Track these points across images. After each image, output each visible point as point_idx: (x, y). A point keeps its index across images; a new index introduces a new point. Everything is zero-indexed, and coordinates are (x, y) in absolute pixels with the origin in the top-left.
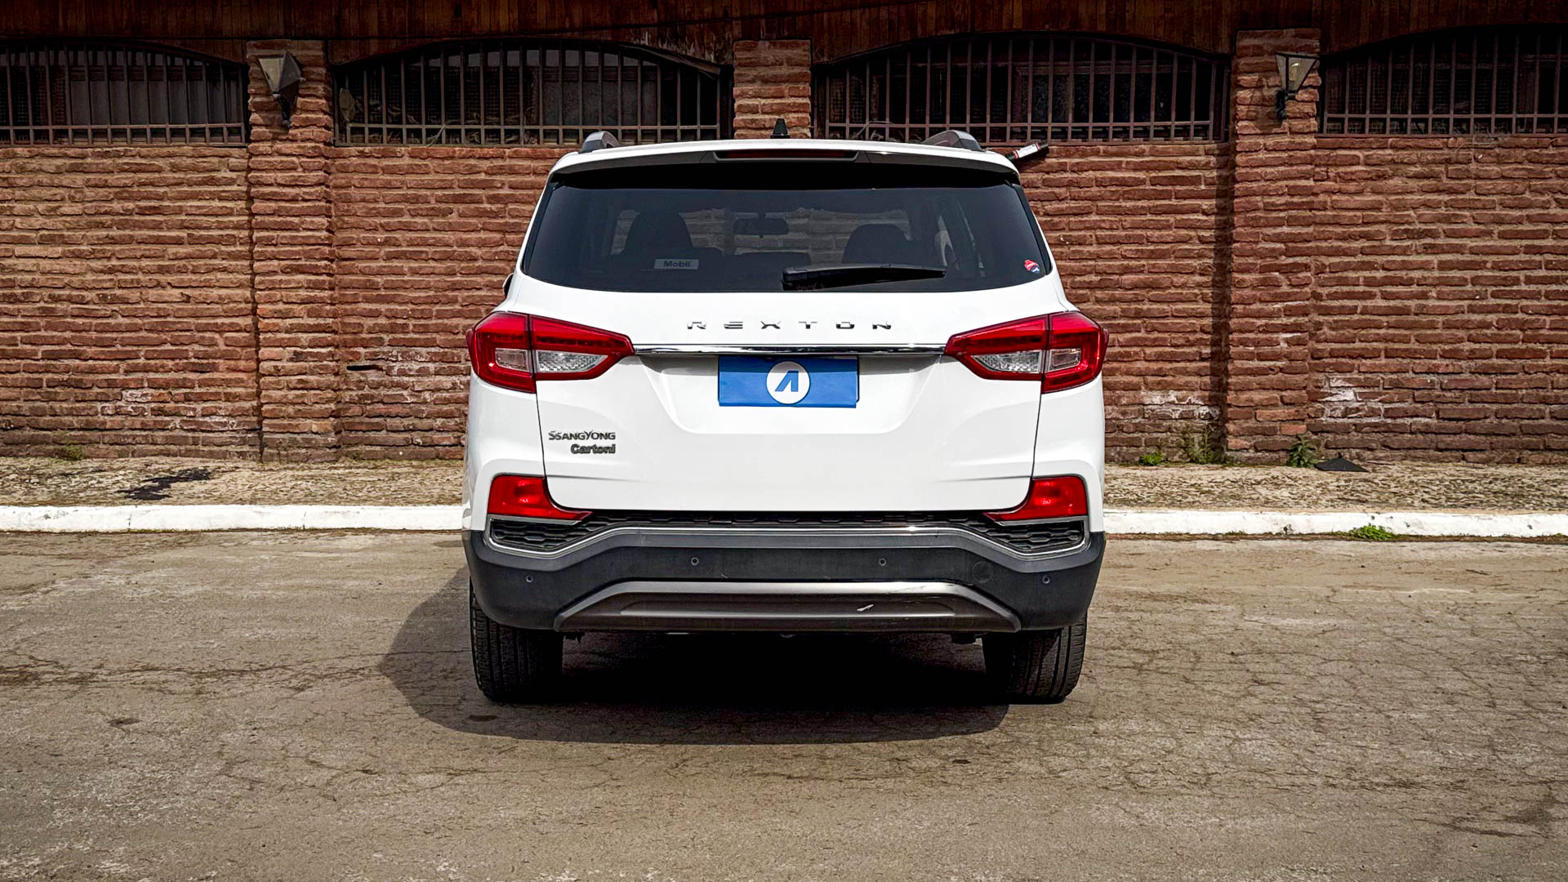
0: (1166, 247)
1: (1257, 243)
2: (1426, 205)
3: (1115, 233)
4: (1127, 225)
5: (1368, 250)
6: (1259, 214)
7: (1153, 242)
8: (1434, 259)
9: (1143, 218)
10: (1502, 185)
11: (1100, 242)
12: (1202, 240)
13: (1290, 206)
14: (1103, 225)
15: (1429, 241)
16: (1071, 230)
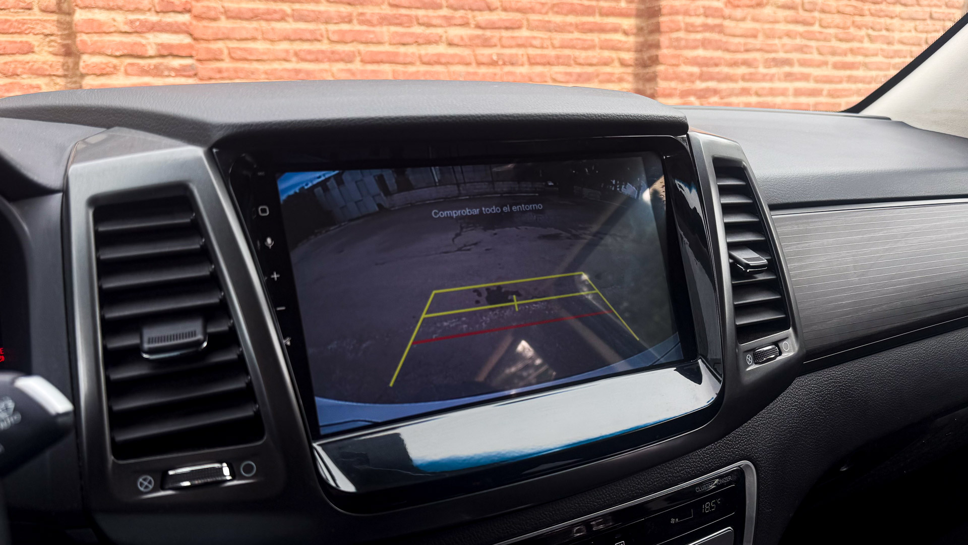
0: (590, 70)
1: (677, 65)
2: (789, 35)
3: (545, 52)
4: (557, 43)
5: (747, 77)
6: (681, 34)
7: (580, 64)
8: (791, 86)
9: (570, 36)
10: (838, 19)
11: (532, 62)
12: (623, 64)
13: (707, 28)
14: (535, 42)
15: (787, 69)
16: (503, 47)
